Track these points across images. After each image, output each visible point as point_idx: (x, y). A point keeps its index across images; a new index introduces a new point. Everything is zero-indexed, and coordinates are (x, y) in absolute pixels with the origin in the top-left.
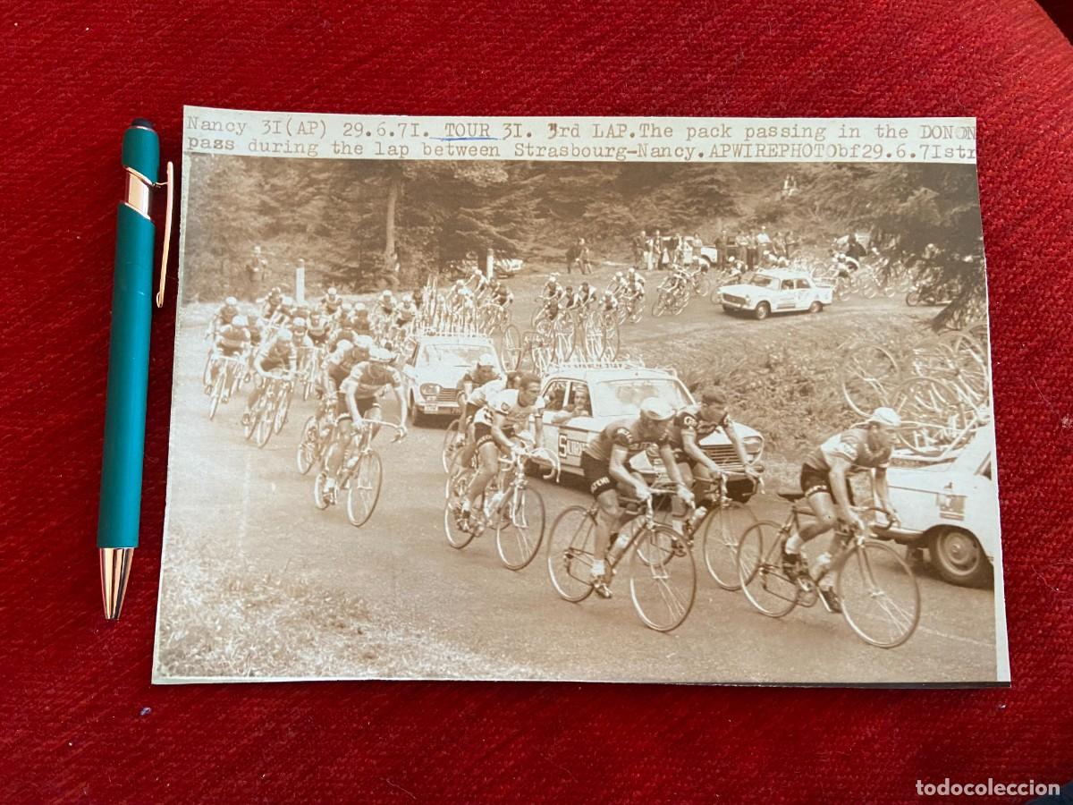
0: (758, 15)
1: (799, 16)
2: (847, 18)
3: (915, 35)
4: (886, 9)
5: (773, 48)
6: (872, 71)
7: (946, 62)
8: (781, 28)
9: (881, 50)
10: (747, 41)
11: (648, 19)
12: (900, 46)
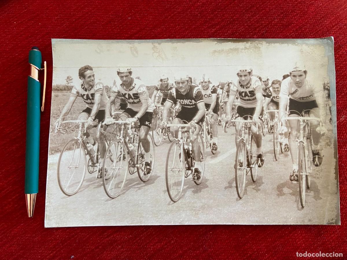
0: (271, 14)
1: (286, 14)
2: (302, 14)
3: (325, 20)
4: (315, 11)
5: (277, 26)
6: (311, 33)
7: (335, 29)
8: (279, 19)
9: (313, 26)
10: (268, 23)
11: (234, 16)
12: (320, 24)
